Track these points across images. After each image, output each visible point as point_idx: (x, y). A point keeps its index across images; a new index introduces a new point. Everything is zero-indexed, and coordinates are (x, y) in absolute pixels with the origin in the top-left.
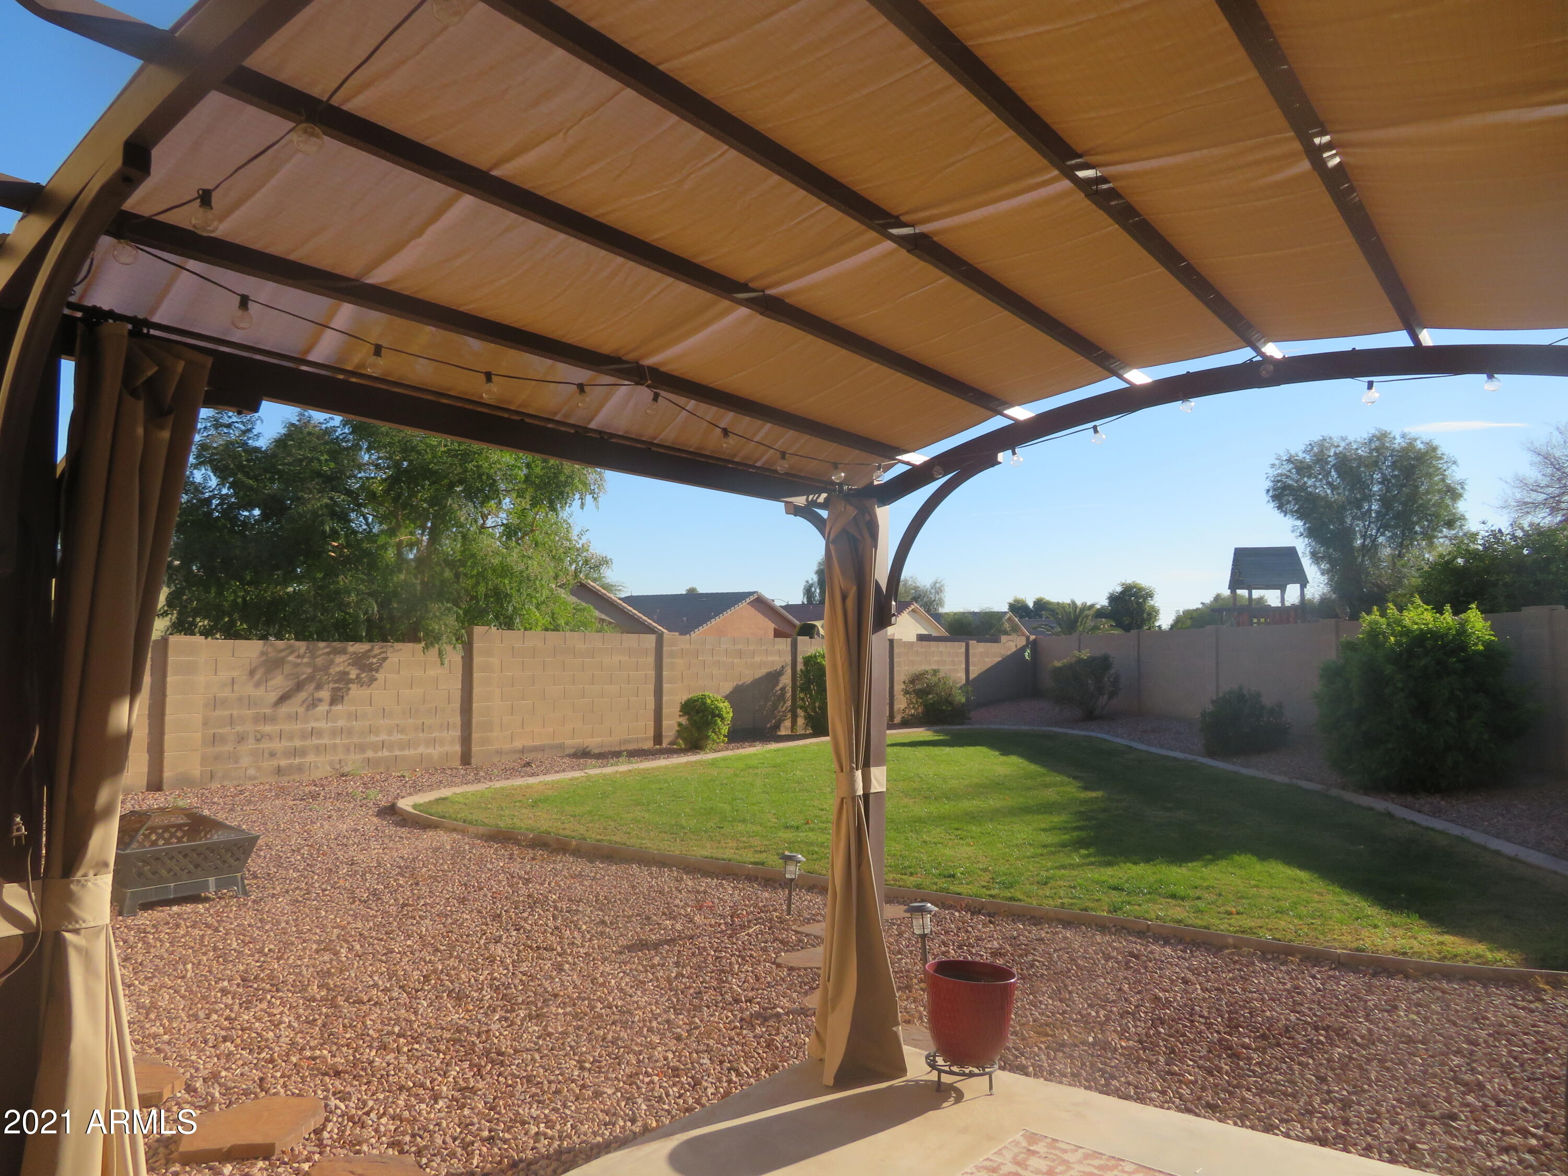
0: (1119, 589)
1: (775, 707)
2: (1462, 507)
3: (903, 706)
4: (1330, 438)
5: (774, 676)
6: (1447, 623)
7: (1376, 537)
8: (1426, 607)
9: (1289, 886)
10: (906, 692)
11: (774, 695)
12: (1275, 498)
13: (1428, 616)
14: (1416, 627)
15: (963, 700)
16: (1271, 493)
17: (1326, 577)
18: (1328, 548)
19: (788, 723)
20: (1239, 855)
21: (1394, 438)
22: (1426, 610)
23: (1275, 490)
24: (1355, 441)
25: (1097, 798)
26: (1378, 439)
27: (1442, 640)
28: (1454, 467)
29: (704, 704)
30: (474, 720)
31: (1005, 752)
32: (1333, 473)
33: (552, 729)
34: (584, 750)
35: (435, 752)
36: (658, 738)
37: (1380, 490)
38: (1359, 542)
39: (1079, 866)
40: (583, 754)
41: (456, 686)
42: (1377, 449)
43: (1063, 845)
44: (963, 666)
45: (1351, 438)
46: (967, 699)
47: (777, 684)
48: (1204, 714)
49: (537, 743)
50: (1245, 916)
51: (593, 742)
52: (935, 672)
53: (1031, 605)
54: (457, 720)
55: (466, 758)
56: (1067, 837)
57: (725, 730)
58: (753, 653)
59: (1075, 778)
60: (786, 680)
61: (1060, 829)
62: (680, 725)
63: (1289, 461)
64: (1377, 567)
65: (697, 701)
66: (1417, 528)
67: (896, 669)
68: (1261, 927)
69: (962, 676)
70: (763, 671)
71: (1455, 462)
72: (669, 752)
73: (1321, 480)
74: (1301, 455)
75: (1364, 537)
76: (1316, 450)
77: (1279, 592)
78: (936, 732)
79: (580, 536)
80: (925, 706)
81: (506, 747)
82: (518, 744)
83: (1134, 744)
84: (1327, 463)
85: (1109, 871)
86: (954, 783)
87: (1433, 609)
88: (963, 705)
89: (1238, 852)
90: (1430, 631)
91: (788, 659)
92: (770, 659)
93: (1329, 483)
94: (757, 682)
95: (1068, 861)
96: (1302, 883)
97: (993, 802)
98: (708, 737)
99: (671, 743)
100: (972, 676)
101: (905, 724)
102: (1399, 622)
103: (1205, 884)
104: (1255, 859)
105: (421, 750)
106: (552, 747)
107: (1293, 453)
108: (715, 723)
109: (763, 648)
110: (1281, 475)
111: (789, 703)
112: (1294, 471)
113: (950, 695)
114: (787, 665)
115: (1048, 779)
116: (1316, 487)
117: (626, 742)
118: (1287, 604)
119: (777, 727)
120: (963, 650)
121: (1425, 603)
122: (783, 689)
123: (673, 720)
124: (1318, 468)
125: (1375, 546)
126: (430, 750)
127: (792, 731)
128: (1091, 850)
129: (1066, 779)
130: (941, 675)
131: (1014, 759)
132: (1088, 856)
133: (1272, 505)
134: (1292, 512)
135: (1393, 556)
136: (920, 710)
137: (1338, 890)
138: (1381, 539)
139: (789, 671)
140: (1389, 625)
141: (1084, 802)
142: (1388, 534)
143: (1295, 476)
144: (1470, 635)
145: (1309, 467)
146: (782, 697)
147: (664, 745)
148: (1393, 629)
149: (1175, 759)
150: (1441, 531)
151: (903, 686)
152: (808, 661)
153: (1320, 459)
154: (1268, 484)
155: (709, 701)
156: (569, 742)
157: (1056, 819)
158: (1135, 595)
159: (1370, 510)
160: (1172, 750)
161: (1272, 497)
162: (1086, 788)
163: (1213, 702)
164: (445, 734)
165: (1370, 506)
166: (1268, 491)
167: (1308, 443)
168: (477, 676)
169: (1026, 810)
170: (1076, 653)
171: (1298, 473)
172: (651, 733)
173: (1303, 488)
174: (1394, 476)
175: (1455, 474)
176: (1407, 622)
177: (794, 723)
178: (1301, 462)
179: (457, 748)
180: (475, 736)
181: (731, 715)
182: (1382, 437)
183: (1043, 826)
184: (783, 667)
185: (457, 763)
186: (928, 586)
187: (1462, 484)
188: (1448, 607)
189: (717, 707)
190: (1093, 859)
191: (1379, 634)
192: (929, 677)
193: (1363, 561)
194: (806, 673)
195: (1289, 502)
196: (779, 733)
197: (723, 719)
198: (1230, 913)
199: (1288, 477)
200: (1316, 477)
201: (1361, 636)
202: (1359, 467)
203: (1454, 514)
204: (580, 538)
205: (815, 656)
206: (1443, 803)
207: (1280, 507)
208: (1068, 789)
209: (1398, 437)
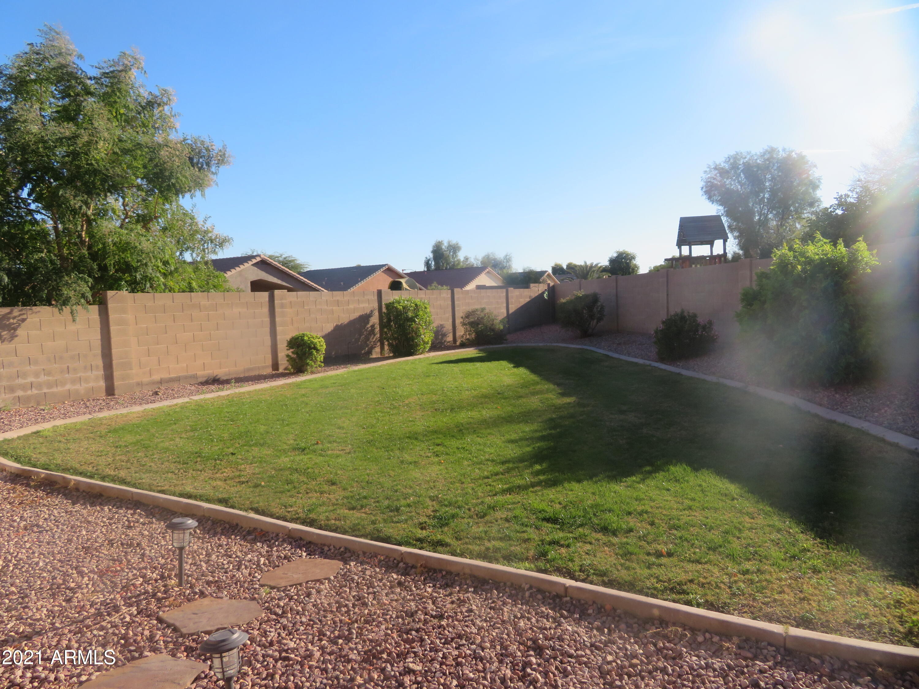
0: (615, 255)
1: (367, 339)
2: (819, 193)
3: (462, 333)
4: (741, 153)
5: (365, 318)
6: (841, 253)
7: (767, 214)
8: (825, 240)
9: (721, 504)
10: (464, 324)
11: (366, 330)
12: (706, 192)
13: (828, 248)
14: (817, 257)
15: (502, 327)
16: (704, 190)
17: (737, 240)
18: (738, 223)
19: (378, 349)
20: (675, 465)
21: (779, 151)
22: (825, 243)
23: (706, 187)
24: (756, 155)
25: (569, 403)
26: (769, 153)
27: (838, 267)
28: (815, 169)
29: (303, 340)
30: (114, 362)
31: (517, 365)
32: (742, 175)
33: (185, 365)
34: (214, 378)
35: (81, 388)
36: (275, 366)
37: (770, 185)
38: (757, 218)
39: (525, 488)
40: (215, 381)
41: (96, 336)
42: (768, 160)
43: (521, 460)
44: (505, 305)
45: (753, 152)
46: (504, 327)
47: (368, 323)
48: (656, 332)
49: (172, 375)
50: (674, 559)
51: (221, 372)
52: (483, 310)
53: (565, 267)
54: (99, 362)
55: (110, 391)
56: (529, 449)
57: (320, 357)
58: (348, 303)
59: (558, 385)
60: (375, 320)
61: (527, 439)
62: (288, 356)
63: (715, 169)
64: (768, 233)
65: (298, 338)
66: (792, 208)
67: (456, 309)
68: (691, 581)
69: (504, 311)
70: (356, 315)
71: (815, 166)
72: (283, 375)
73: (734, 180)
74: (723, 165)
75: (760, 215)
76: (732, 161)
77: (709, 246)
78: (480, 350)
79: (205, 221)
80: (476, 333)
81: (146, 379)
82: (156, 377)
83: (610, 354)
84: (738, 169)
85: (551, 493)
86: (466, 394)
87: (830, 242)
88: (502, 331)
89: (674, 461)
90: (829, 260)
91: (376, 305)
92: (362, 305)
93: (739, 182)
94: (352, 323)
95: (519, 482)
96: (733, 499)
97: (487, 413)
98: (307, 364)
99: (286, 369)
100: (511, 311)
101: (463, 345)
102: (802, 254)
103: (639, 509)
104: (689, 469)
105: (68, 387)
106: (186, 378)
107: (718, 163)
108: (311, 354)
109: (356, 298)
110: (711, 178)
111: (378, 335)
112: (718, 175)
113: (493, 324)
114: (374, 310)
115: (538, 387)
116: (731, 185)
117: (249, 370)
118: (715, 253)
119: (370, 352)
120: (505, 294)
121: (823, 237)
122: (373, 326)
123: (283, 352)
124: (733, 172)
125: (767, 220)
126: (77, 387)
127: (381, 354)
128: (544, 465)
129: (552, 386)
130: (487, 311)
131: (522, 371)
132: (538, 473)
133: (705, 197)
134: (717, 201)
135: (777, 225)
136: (473, 336)
137: (769, 509)
138: (770, 216)
139: (376, 314)
140: (795, 257)
141: (557, 408)
142: (774, 212)
143: (719, 178)
144: (860, 261)
145: (727, 172)
146: (372, 332)
147: (281, 370)
148: (798, 260)
149: (636, 364)
150: (805, 209)
151: (462, 320)
152: (388, 306)
153: (734, 166)
154: (702, 184)
155: (306, 338)
156: (200, 373)
157: (527, 428)
158: (625, 258)
159: (764, 197)
160: (636, 357)
161: (705, 192)
162: (563, 395)
163: (663, 322)
164: (89, 374)
165: (764, 196)
166: (702, 188)
167: (727, 156)
168: (113, 328)
169: (509, 420)
170: (575, 293)
171: (721, 176)
172: (269, 362)
173: (724, 185)
174: (779, 176)
175: (815, 173)
176: (810, 254)
177: (382, 348)
178: (722, 169)
179: (102, 384)
180: (117, 374)
181: (325, 347)
182: (772, 151)
183: (514, 436)
184: (372, 311)
185: (103, 394)
186: (502, 258)
187: (819, 180)
188: (840, 241)
189: (312, 342)
190: (542, 478)
191: (787, 264)
192: (479, 313)
193: (759, 229)
194: (388, 314)
195: (714, 195)
196: (371, 357)
197: (317, 350)
198: (659, 555)
199: (714, 179)
200: (731, 178)
201: (772, 267)
202: (757, 171)
203: (814, 198)
204: (205, 223)
205: (393, 303)
206: (837, 396)
207: (710, 198)
208: (550, 396)
209: (781, 150)
